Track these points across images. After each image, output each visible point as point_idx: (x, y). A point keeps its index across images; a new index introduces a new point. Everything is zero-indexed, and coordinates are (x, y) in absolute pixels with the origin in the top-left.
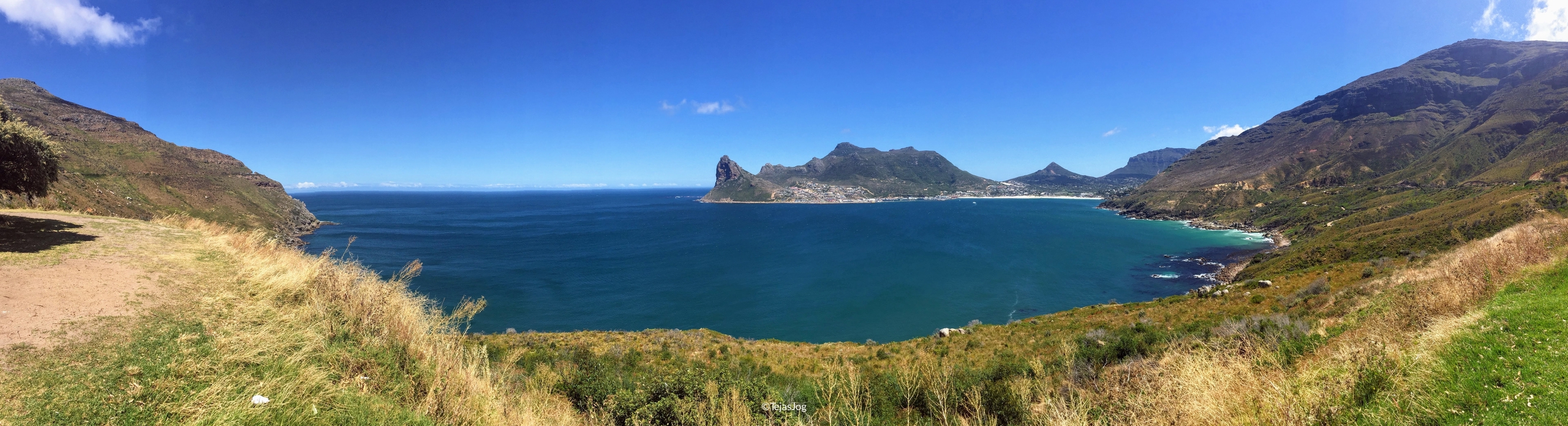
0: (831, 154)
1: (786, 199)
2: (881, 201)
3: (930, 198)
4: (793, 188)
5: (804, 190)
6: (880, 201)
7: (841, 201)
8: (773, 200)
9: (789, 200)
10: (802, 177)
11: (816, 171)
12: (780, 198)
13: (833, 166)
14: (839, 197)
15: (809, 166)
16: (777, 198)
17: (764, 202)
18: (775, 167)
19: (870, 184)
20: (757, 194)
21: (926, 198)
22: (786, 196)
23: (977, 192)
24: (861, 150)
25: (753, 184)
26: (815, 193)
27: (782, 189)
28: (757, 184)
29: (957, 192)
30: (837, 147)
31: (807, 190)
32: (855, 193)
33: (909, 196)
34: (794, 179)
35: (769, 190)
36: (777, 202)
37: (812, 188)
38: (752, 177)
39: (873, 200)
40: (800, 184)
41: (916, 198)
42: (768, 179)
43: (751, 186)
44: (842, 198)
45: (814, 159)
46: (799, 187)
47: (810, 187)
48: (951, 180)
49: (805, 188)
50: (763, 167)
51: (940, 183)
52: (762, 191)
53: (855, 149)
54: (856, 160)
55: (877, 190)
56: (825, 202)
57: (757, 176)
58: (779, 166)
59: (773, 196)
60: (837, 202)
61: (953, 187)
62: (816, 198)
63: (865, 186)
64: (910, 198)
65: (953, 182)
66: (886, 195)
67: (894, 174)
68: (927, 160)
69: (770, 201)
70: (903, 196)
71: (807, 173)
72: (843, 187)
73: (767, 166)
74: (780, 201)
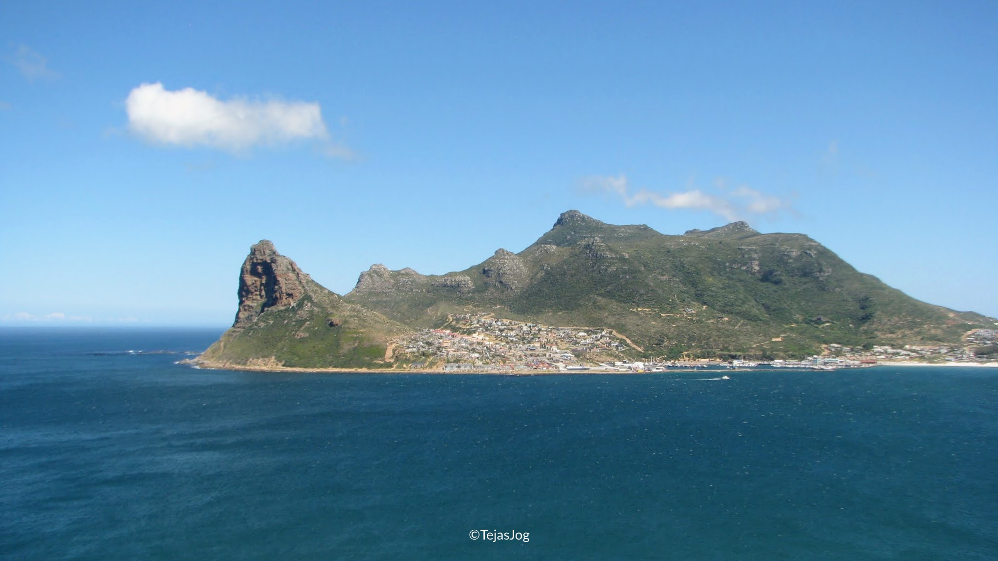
0: (543, 241)
1: (424, 362)
2: (662, 370)
3: (792, 364)
4: (439, 332)
5: (465, 337)
6: (659, 367)
7: (562, 368)
8: (390, 365)
9: (432, 364)
10: (463, 300)
11: (505, 286)
12: (407, 361)
13: (547, 273)
14: (557, 356)
15: (485, 272)
16: (399, 358)
17: (364, 370)
18: (396, 274)
19: (630, 321)
20: (346, 347)
21: (778, 363)
22: (424, 354)
23: (927, 349)
24: (610, 232)
25: (336, 319)
26: (501, 347)
27: (413, 334)
28: (346, 322)
29: (877, 349)
30: (560, 221)
31: (477, 337)
32: (593, 346)
33: (734, 357)
34: (443, 309)
35: (378, 337)
36: (398, 371)
37: (493, 331)
38: (334, 300)
39: (640, 366)
40: (458, 320)
41: (753, 364)
42: (375, 305)
43: (332, 325)
44: (566, 360)
45: (500, 253)
46: (454, 329)
47: (487, 328)
48: (861, 313)
49: (470, 332)
50: (362, 276)
51: (819, 322)
52: (361, 340)
53: (595, 227)
54: (598, 259)
55: (651, 338)
56: (526, 371)
57: (348, 299)
58: (407, 273)
59: (389, 353)
60: (552, 370)
61: (866, 332)
62: (504, 359)
63: (622, 329)
64: (736, 363)
65: (866, 318)
66: (674, 354)
67: (699, 297)
68: (782, 260)
69: (381, 366)
70: (721, 357)
71: (474, 291)
72: (568, 330)
73: (375, 272)
74: (408, 369)
